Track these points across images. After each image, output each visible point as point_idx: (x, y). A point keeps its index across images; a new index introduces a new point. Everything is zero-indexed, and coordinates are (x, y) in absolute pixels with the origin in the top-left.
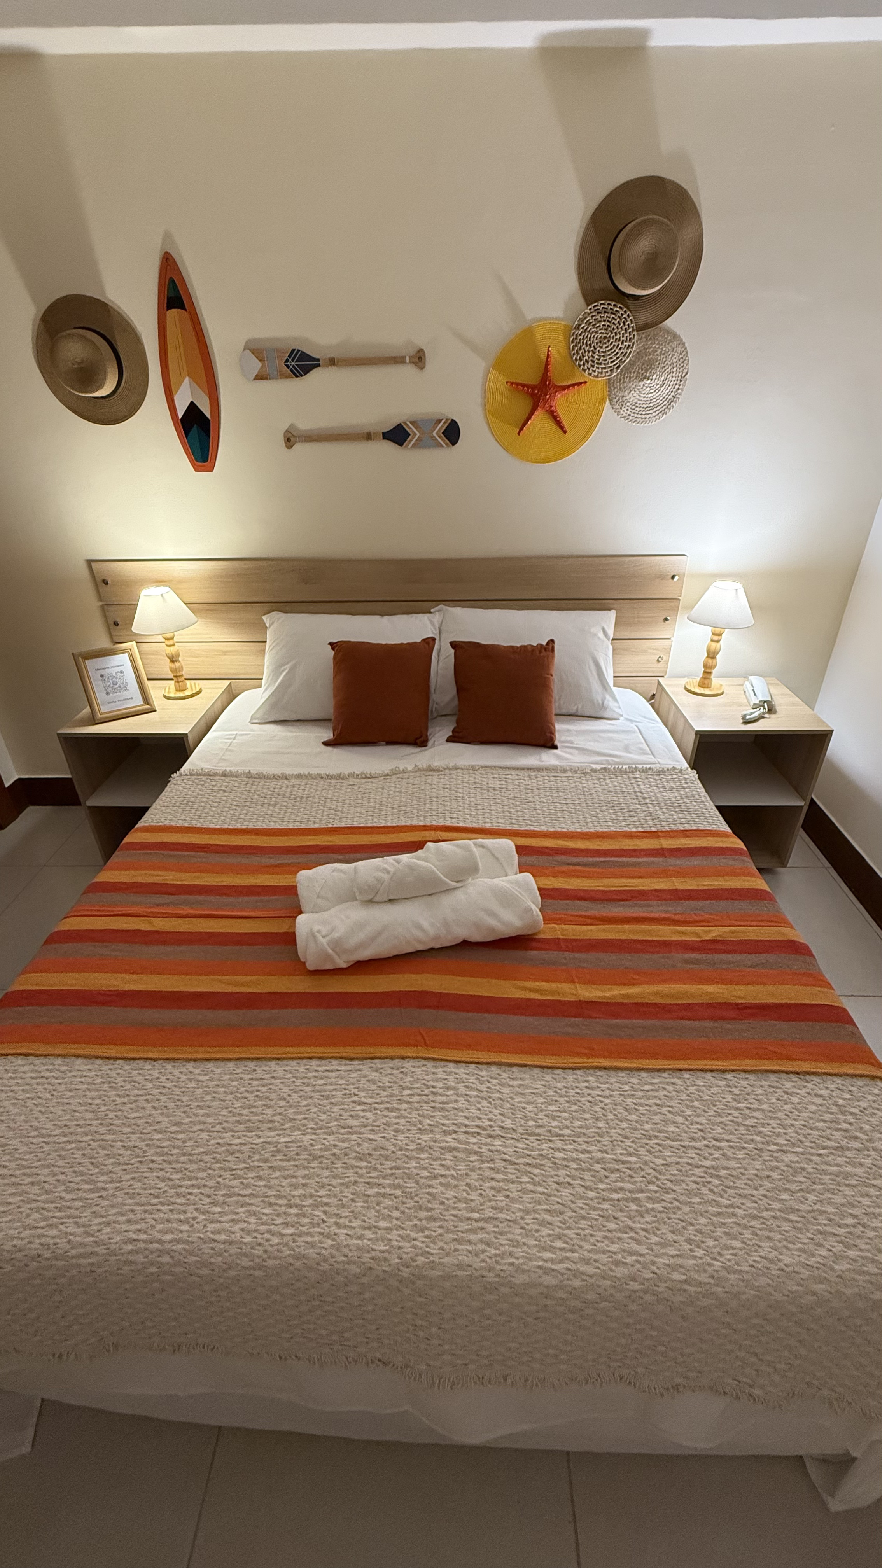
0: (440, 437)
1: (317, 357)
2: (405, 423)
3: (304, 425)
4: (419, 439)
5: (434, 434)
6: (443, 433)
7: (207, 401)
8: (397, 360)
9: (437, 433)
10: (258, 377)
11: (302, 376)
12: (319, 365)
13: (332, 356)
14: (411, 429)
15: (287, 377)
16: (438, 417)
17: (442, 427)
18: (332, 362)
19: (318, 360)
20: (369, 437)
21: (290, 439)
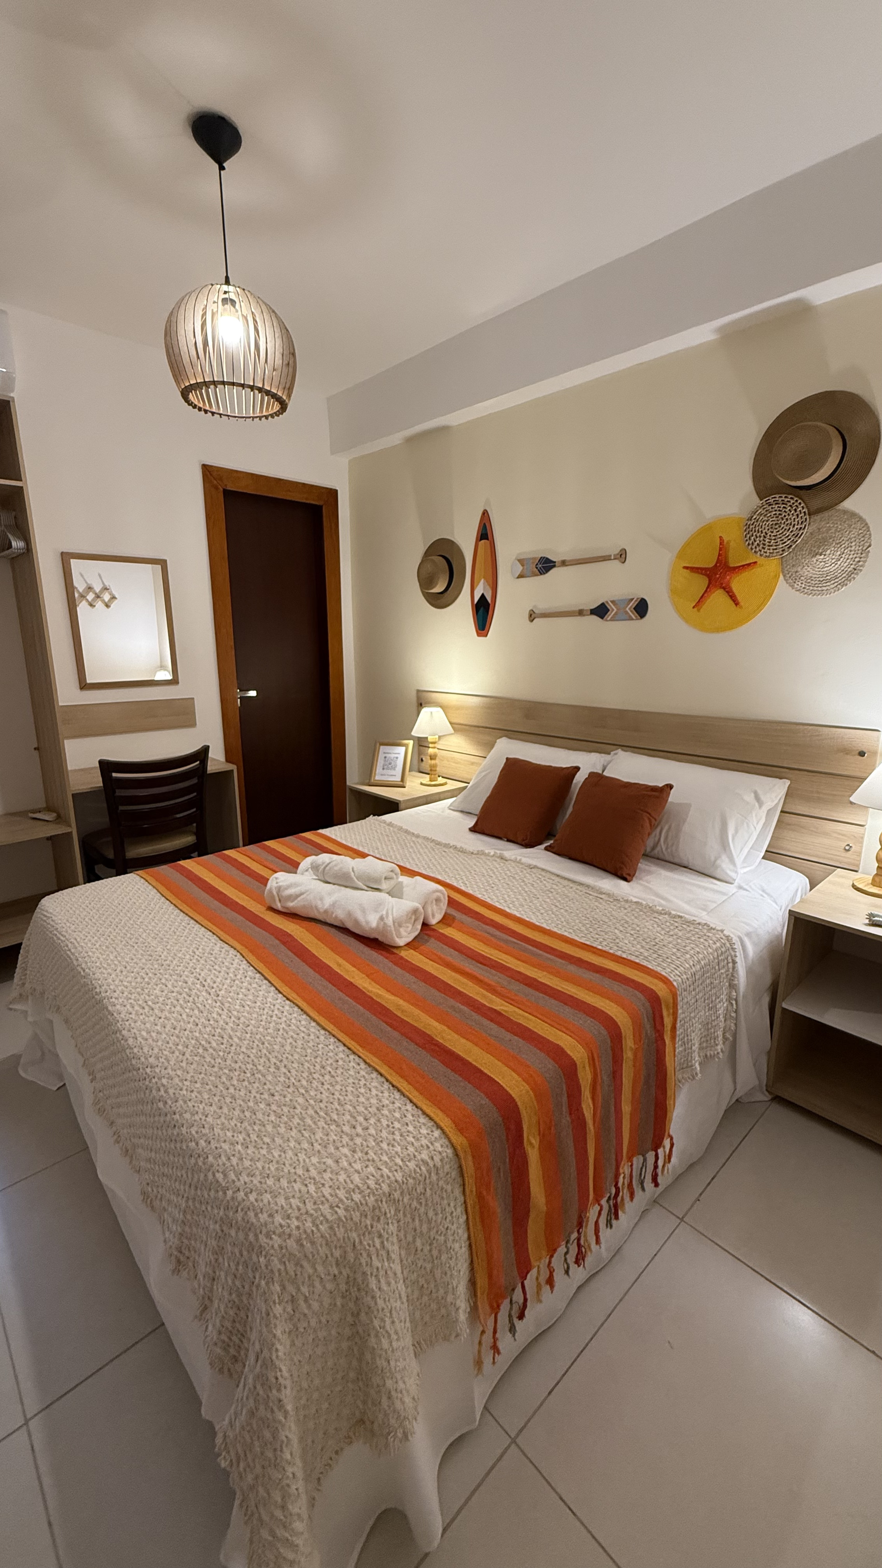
0: (631, 611)
1: (554, 560)
2: (607, 602)
3: (542, 606)
4: (616, 614)
5: (627, 609)
6: (634, 609)
7: (490, 592)
8: (606, 558)
9: (630, 609)
10: (521, 576)
11: (544, 574)
12: (554, 566)
13: (564, 559)
14: (611, 606)
15: (537, 575)
16: (631, 597)
17: (633, 604)
18: (564, 563)
19: (555, 562)
20: (581, 613)
21: (532, 616)
